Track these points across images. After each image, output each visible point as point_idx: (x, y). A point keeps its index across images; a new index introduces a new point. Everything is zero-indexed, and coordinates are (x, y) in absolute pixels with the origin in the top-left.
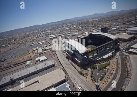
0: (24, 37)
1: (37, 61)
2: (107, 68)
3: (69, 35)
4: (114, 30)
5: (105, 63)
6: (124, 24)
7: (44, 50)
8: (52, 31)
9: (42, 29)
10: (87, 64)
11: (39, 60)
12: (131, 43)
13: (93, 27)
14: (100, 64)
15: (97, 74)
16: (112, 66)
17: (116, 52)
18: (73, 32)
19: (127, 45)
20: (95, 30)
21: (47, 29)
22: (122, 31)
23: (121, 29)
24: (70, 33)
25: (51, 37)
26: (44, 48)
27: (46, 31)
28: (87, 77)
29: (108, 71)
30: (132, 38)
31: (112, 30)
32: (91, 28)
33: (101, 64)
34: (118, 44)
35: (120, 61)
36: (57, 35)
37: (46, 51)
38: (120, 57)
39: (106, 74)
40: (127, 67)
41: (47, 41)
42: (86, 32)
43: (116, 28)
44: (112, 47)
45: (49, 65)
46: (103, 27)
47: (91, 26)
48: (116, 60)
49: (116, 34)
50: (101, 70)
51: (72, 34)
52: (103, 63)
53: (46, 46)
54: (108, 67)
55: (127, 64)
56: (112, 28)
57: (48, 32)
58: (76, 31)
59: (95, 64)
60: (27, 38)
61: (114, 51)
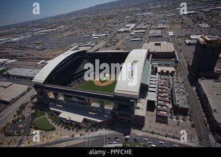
61: (99, 121)
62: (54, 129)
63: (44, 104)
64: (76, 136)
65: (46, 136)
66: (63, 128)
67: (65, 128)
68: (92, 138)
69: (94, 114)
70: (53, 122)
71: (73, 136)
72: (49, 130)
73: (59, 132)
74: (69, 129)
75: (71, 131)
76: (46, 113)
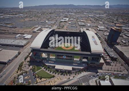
2: (43, 79)
3: (79, 23)
8: (74, 15)
15: (26, 78)
16: (49, 82)
17: (86, 69)
24: (83, 22)
25: (64, 19)
26: (43, 28)
28: (17, 73)
29: (37, 83)
32: (115, 24)
33: (47, 71)
38: (76, 80)
42: (99, 27)
46: (114, 28)
48: (64, 80)
50: (35, 77)
51: (83, 24)
53: (47, 27)
54: (46, 79)
57: (70, 14)
61: (82, 68)
62: (54, 77)
63: (38, 62)
64: (71, 78)
65: (51, 81)
66: (60, 75)
67: (61, 75)
69: (76, 64)
70: (50, 72)
71: (69, 78)
72: (51, 78)
73: (59, 78)
74: (64, 75)
75: (66, 76)
76: (41, 67)
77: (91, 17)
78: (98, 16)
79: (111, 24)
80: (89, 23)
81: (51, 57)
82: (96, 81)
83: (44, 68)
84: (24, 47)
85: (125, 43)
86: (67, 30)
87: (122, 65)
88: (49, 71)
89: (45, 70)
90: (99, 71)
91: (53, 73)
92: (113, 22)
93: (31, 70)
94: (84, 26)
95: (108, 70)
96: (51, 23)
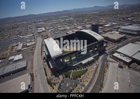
0: (13, 28)
1: (10, 61)
2: (82, 76)
3: (59, 29)
4: (108, 27)
5: (82, 69)
6: (120, 21)
7: (26, 46)
8: (44, 23)
9: (37, 20)
10: (61, 69)
11: (13, 60)
12: (119, 44)
13: (88, 21)
14: (76, 70)
15: (67, 85)
16: (88, 74)
17: (100, 55)
18: (66, 26)
19: (114, 47)
20: (88, 25)
21: (41, 20)
22: (115, 28)
23: (115, 26)
24: (61, 27)
25: (40, 30)
26: (26, 44)
27: (39, 22)
28: (53, 88)
29: (81, 81)
30: (122, 38)
31: (106, 27)
32: (85, 23)
33: (78, 70)
34: (104, 45)
35: (99, 69)
36: (47, 28)
37: (27, 48)
38: (101, 63)
39: (76, 86)
40: (105, 76)
41: (33, 35)
42: (78, 27)
43: (110, 25)
44: (96, 49)
45: (20, 67)
46: (94, 24)
47: (87, 20)
48: (95, 67)
49: (108, 32)
50: (74, 79)
51: (63, 29)
52: (80, 70)
53: (29, 41)
54: (84, 75)
55: (105, 73)
56: (106, 24)
57: (40, 23)
58: (69, 24)
59: (71, 70)
60: (15, 30)
61: (98, 54)
62: (87, 70)
67: (90, 66)
68: (102, 60)
70: (81, 69)
71: (97, 64)
72: (86, 72)
73: (91, 68)
74: (92, 65)
75: (93, 65)
76: (70, 71)
77: (62, 22)
78: (67, 20)
79: (83, 23)
80: (66, 27)
81: (72, 59)
82: (110, 57)
83: (74, 70)
84: (26, 68)
85: (102, 33)
86: (55, 37)
87: (112, 44)
88: (79, 69)
89: (75, 70)
90: (106, 52)
91: (83, 68)
92: (83, 22)
93: (64, 78)
94: (65, 30)
95: (109, 49)
96: (29, 37)
